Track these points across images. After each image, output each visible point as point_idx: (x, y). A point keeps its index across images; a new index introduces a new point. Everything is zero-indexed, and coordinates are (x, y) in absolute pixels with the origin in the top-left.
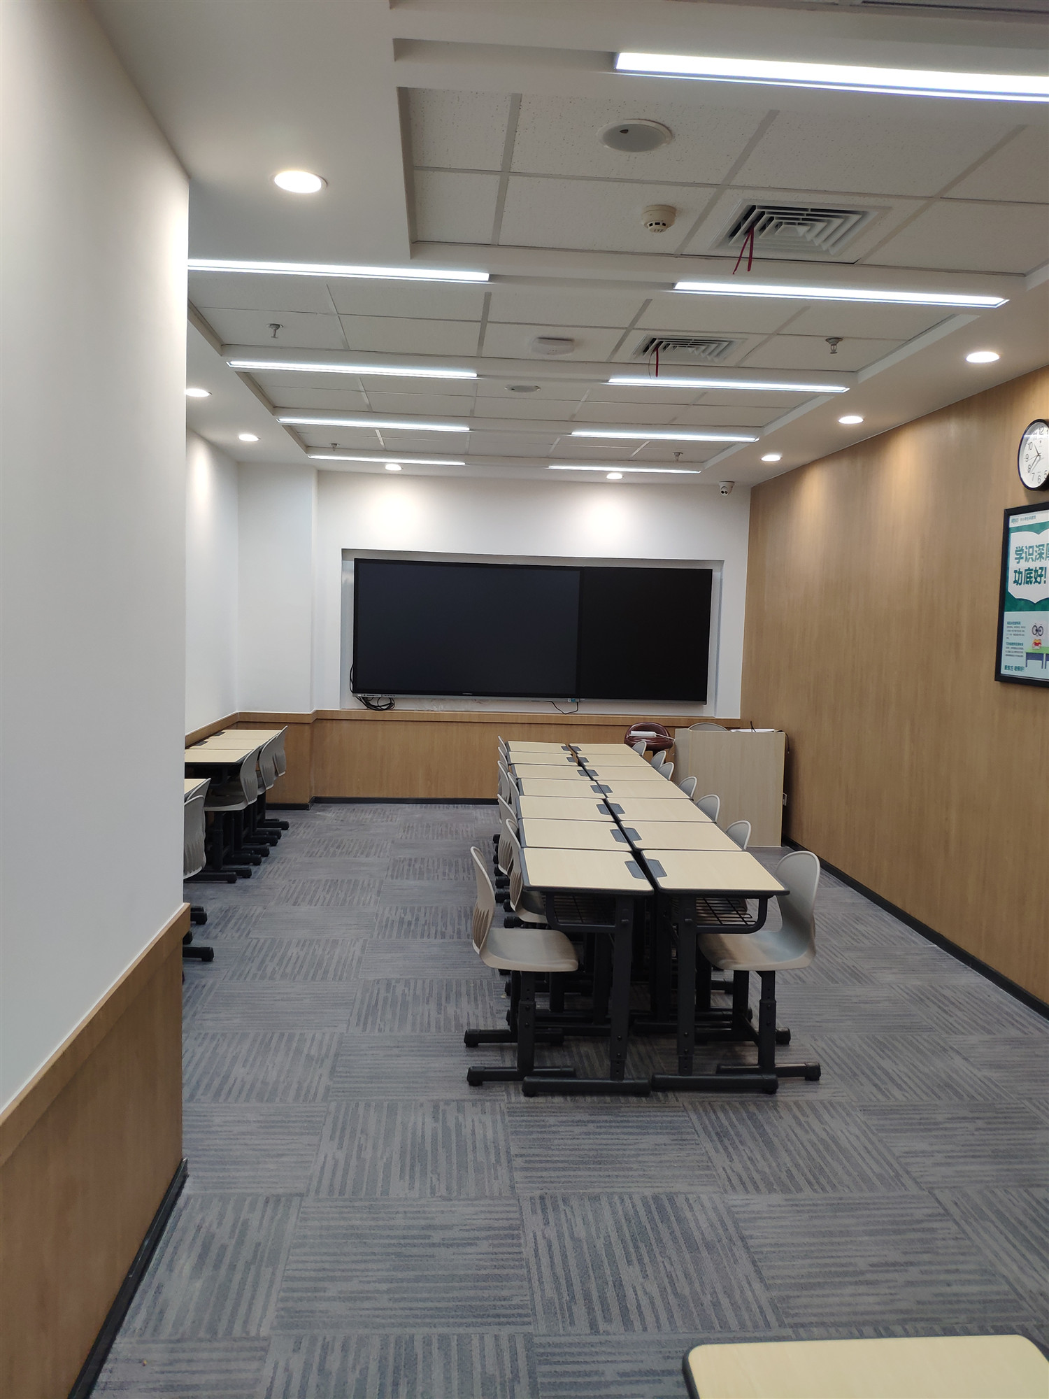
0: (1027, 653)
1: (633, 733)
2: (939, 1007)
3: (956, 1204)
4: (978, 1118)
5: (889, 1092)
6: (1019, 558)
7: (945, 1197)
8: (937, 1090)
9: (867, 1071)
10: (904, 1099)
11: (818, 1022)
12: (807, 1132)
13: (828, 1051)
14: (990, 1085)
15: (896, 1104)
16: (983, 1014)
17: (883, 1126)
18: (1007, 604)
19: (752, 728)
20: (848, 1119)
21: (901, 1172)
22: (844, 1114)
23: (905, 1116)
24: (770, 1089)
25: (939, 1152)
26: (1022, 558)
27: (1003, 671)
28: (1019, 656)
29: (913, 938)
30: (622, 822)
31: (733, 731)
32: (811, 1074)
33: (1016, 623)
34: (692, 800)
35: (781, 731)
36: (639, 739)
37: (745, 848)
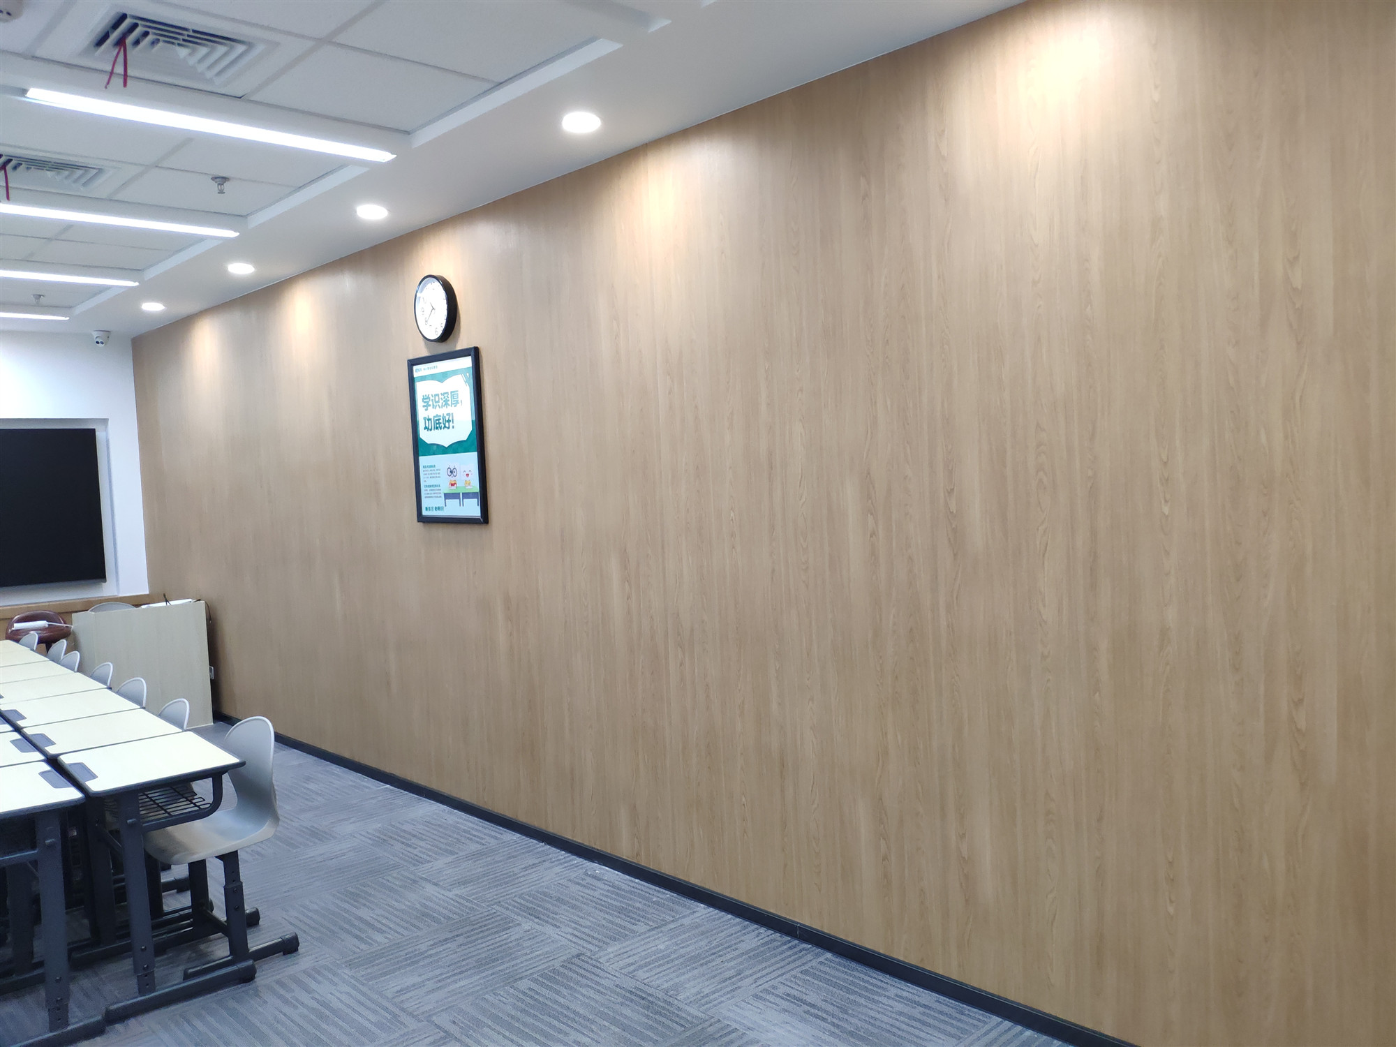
0: (445, 494)
1: (17, 626)
2: (403, 843)
3: (454, 1022)
4: (457, 936)
5: (371, 939)
6: (426, 406)
7: (443, 1020)
8: (415, 922)
9: (346, 926)
10: (386, 941)
11: (285, 892)
12: (296, 1007)
13: (302, 917)
14: (462, 901)
15: (380, 948)
16: (443, 838)
17: (371, 973)
18: (421, 449)
19: (167, 601)
20: (335, 979)
21: (397, 1011)
22: (330, 976)
23: (391, 957)
24: (247, 977)
25: (428, 979)
26: (430, 405)
27: (425, 513)
28: (437, 497)
29: (365, 784)
30: (24, 729)
31: (143, 607)
32: (289, 947)
33: (431, 466)
34: (110, 688)
35: (199, 600)
36: (26, 632)
37: (185, 727)
